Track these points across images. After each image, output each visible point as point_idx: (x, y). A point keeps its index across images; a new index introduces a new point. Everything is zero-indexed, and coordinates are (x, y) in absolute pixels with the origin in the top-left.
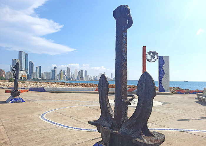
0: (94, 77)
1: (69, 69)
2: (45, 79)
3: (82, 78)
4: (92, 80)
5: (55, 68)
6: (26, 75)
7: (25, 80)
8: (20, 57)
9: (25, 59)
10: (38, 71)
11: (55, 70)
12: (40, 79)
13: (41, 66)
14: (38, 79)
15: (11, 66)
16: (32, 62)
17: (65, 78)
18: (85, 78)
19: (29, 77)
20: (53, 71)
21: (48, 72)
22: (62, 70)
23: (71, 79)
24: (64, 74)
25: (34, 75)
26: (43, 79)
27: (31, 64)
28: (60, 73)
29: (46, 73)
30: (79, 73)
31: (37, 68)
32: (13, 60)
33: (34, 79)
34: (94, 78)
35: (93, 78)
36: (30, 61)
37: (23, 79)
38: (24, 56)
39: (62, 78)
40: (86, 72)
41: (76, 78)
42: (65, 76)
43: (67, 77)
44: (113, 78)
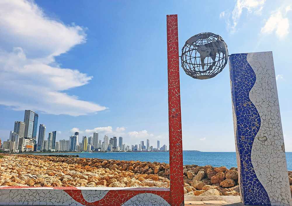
0: (132, 146)
1: (96, 135)
2: (60, 151)
3: (115, 147)
4: (129, 151)
5: (77, 133)
6: (33, 145)
7: (31, 152)
8: (27, 120)
9: (34, 122)
10: (51, 139)
11: (76, 138)
12: (53, 150)
13: (56, 132)
14: (50, 150)
15: (11, 132)
16: (44, 126)
17: (90, 149)
18: (119, 149)
19: (37, 148)
20: (73, 139)
21: (66, 140)
22: (85, 137)
23: (99, 150)
24: (89, 143)
25: (45, 145)
26: (58, 151)
27: (42, 129)
28: (83, 141)
29: (62, 142)
30: (110, 140)
31: (50, 134)
32: (16, 123)
33: (44, 151)
34: (133, 148)
35: (131, 148)
36: (41, 125)
37: (27, 151)
38: (32, 118)
39: (85, 149)
40: (121, 139)
41: (106, 149)
42: (90, 146)
43: (92, 148)
44: (160, 147)
